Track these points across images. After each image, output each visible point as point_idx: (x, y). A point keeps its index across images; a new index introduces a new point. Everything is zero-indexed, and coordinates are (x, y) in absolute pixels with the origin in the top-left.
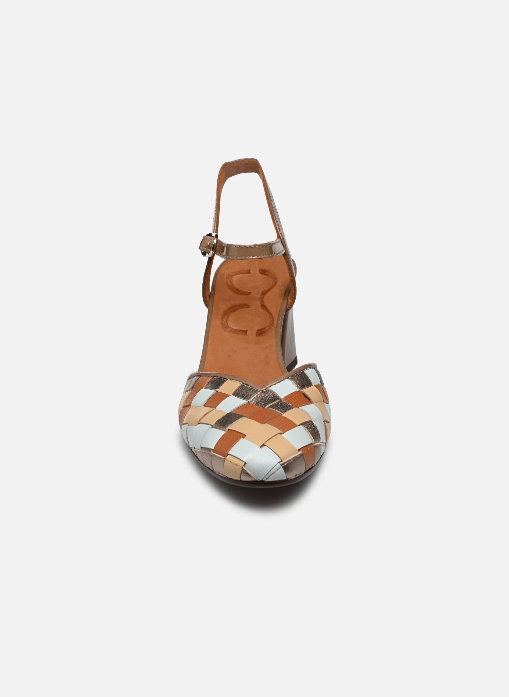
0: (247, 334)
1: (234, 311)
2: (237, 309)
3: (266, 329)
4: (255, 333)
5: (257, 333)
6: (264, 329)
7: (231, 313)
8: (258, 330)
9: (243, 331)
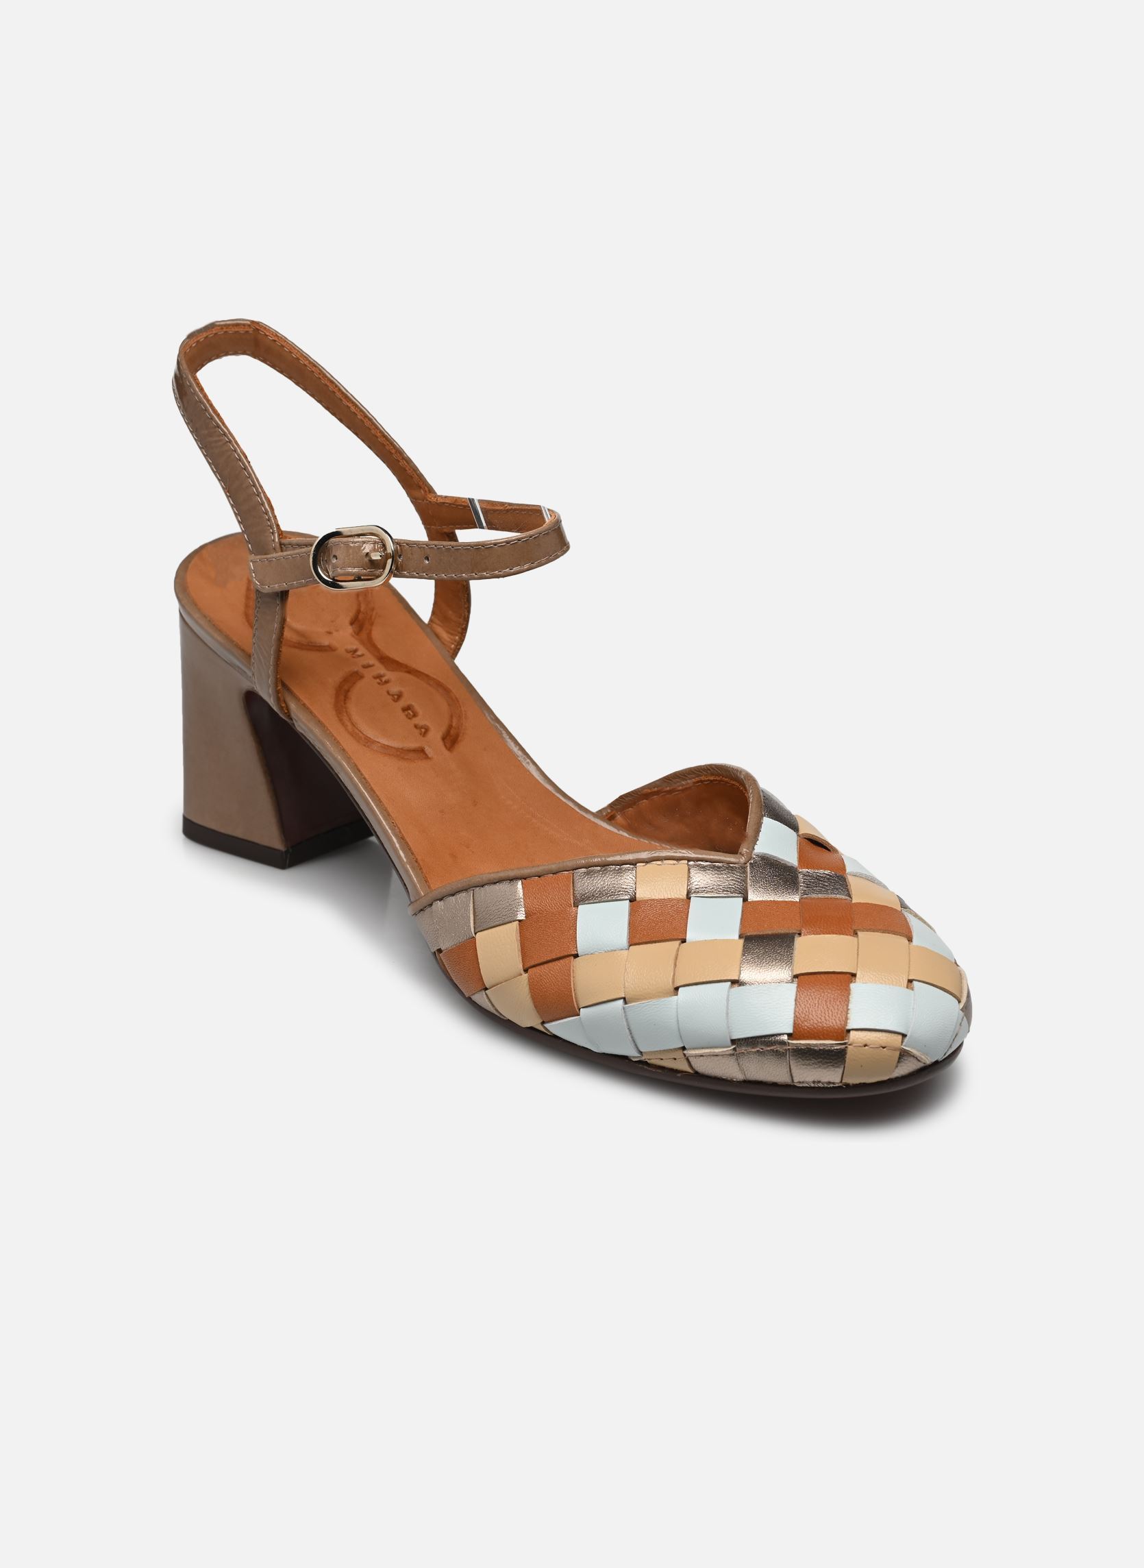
0: (430, 756)
1: (346, 698)
2: (348, 691)
3: (454, 724)
4: (443, 749)
5: (447, 745)
6: (450, 727)
7: (345, 704)
8: (444, 739)
9: (415, 751)
